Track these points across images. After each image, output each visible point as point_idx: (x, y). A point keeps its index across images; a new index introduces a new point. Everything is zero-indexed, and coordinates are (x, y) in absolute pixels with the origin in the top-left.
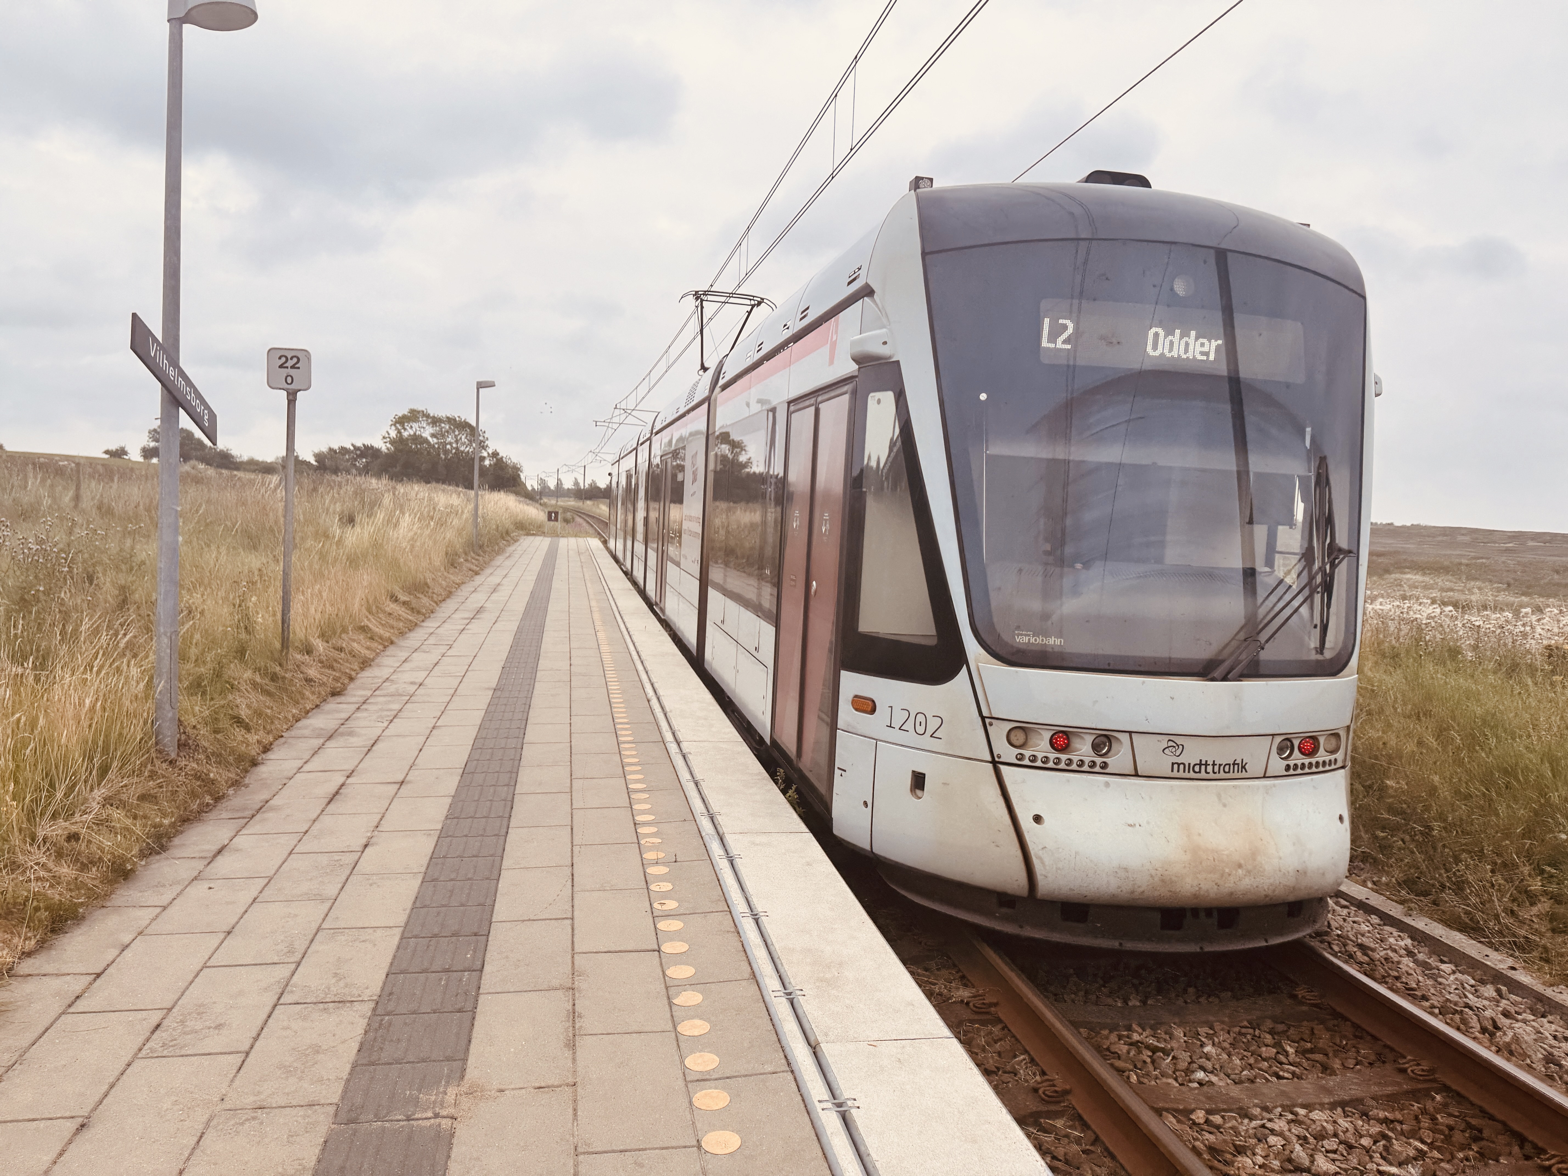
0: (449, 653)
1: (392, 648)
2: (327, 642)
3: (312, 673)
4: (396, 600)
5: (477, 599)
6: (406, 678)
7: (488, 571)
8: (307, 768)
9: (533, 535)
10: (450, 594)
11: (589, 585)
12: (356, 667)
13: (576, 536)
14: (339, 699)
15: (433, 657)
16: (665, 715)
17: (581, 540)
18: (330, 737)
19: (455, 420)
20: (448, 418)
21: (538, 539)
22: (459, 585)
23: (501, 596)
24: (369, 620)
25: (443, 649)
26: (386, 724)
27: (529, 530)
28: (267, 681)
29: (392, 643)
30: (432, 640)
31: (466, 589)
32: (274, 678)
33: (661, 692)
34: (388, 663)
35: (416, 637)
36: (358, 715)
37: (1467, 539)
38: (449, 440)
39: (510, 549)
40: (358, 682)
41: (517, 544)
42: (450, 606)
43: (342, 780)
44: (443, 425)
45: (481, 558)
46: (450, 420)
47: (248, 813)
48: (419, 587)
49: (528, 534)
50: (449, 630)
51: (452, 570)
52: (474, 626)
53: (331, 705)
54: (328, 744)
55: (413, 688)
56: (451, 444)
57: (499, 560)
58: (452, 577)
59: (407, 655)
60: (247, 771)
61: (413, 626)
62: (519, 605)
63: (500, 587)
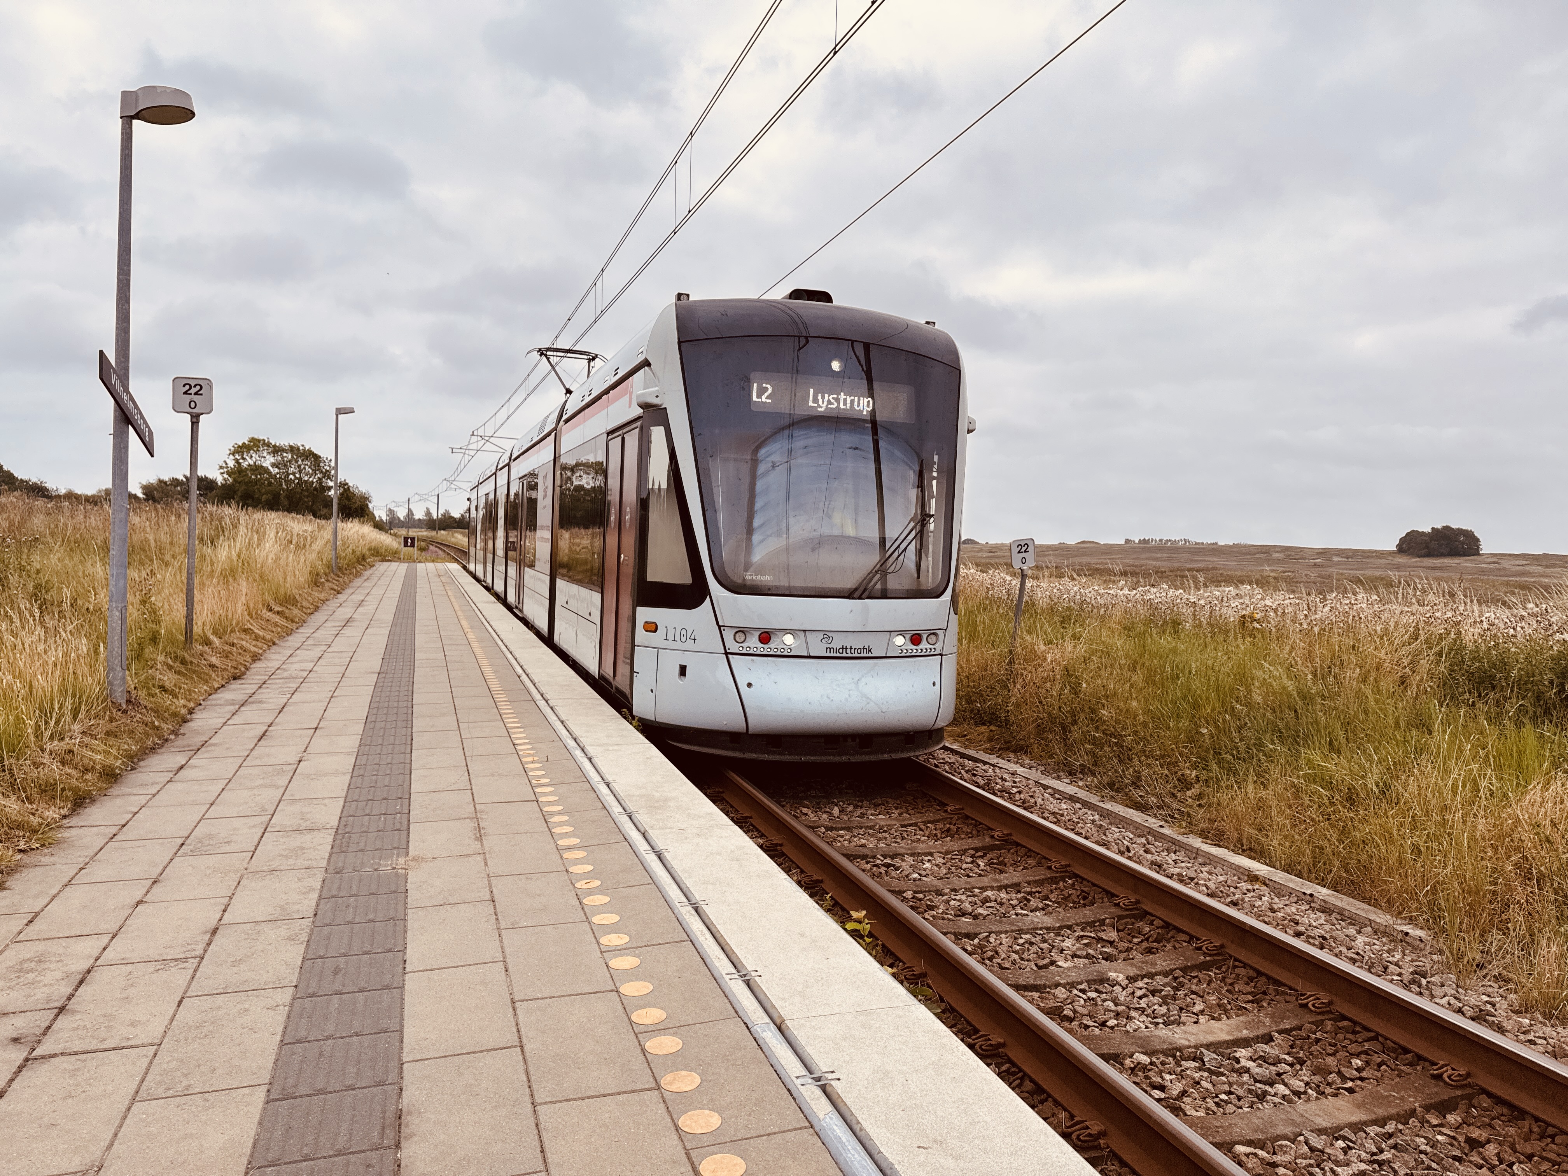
0: (329, 650)
1: (274, 647)
2: (221, 638)
3: (214, 660)
4: (271, 610)
5: (345, 612)
6: (295, 668)
7: (349, 591)
8: (229, 722)
9: (390, 561)
10: (317, 608)
11: (453, 600)
12: (250, 660)
13: (433, 561)
14: (239, 682)
15: (317, 652)
16: (534, 685)
17: (440, 565)
18: (242, 705)
19: (298, 449)
20: (291, 446)
21: (394, 565)
22: (324, 601)
23: (368, 608)
24: (251, 624)
25: (324, 648)
26: (289, 696)
27: (385, 556)
28: (178, 664)
29: (274, 644)
30: (310, 642)
31: (333, 604)
32: (183, 662)
33: (529, 671)
34: (274, 659)
35: (294, 640)
36: (260, 691)
37: (1281, 556)
38: (291, 470)
39: (367, 574)
40: (253, 671)
41: (374, 568)
42: (319, 617)
43: (266, 728)
44: (285, 454)
45: (341, 580)
46: (293, 449)
47: (196, 748)
48: (289, 601)
49: (383, 561)
50: (326, 633)
51: (316, 588)
52: (347, 631)
53: (235, 685)
54: (243, 708)
55: (305, 674)
56: (294, 474)
57: (358, 582)
58: (316, 594)
59: (291, 652)
60: (181, 726)
61: (290, 632)
62: (387, 614)
63: (364, 603)
